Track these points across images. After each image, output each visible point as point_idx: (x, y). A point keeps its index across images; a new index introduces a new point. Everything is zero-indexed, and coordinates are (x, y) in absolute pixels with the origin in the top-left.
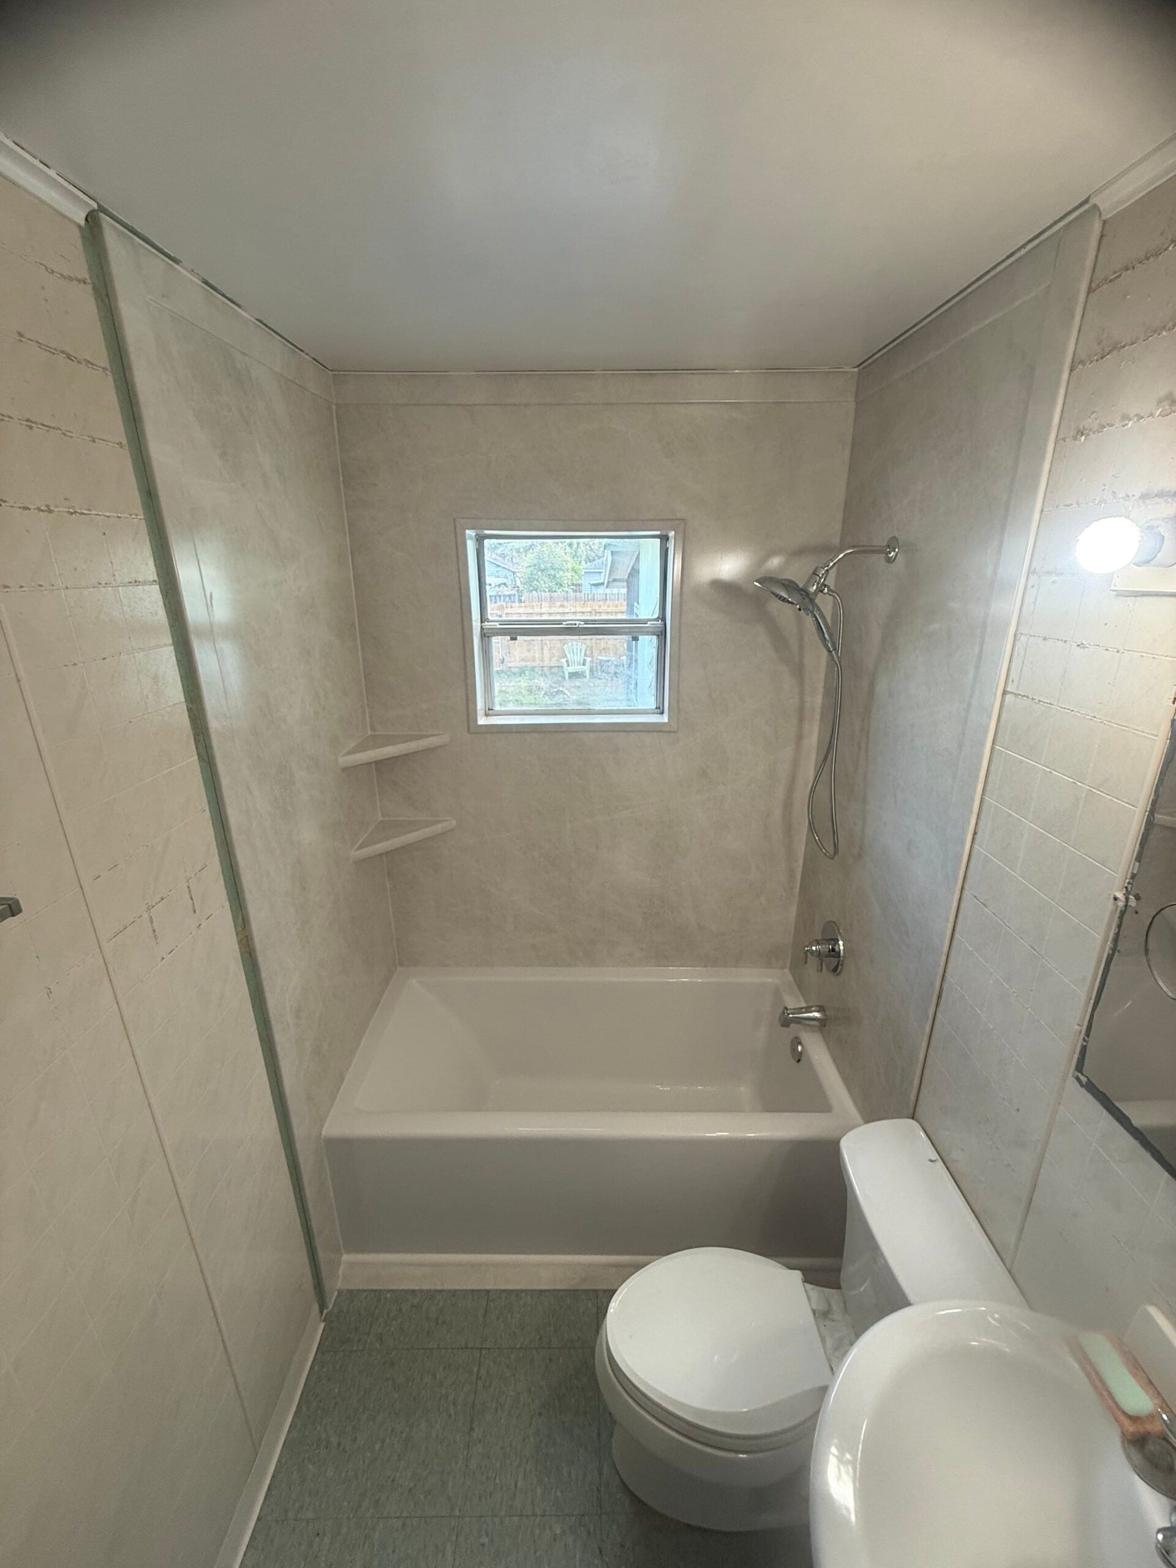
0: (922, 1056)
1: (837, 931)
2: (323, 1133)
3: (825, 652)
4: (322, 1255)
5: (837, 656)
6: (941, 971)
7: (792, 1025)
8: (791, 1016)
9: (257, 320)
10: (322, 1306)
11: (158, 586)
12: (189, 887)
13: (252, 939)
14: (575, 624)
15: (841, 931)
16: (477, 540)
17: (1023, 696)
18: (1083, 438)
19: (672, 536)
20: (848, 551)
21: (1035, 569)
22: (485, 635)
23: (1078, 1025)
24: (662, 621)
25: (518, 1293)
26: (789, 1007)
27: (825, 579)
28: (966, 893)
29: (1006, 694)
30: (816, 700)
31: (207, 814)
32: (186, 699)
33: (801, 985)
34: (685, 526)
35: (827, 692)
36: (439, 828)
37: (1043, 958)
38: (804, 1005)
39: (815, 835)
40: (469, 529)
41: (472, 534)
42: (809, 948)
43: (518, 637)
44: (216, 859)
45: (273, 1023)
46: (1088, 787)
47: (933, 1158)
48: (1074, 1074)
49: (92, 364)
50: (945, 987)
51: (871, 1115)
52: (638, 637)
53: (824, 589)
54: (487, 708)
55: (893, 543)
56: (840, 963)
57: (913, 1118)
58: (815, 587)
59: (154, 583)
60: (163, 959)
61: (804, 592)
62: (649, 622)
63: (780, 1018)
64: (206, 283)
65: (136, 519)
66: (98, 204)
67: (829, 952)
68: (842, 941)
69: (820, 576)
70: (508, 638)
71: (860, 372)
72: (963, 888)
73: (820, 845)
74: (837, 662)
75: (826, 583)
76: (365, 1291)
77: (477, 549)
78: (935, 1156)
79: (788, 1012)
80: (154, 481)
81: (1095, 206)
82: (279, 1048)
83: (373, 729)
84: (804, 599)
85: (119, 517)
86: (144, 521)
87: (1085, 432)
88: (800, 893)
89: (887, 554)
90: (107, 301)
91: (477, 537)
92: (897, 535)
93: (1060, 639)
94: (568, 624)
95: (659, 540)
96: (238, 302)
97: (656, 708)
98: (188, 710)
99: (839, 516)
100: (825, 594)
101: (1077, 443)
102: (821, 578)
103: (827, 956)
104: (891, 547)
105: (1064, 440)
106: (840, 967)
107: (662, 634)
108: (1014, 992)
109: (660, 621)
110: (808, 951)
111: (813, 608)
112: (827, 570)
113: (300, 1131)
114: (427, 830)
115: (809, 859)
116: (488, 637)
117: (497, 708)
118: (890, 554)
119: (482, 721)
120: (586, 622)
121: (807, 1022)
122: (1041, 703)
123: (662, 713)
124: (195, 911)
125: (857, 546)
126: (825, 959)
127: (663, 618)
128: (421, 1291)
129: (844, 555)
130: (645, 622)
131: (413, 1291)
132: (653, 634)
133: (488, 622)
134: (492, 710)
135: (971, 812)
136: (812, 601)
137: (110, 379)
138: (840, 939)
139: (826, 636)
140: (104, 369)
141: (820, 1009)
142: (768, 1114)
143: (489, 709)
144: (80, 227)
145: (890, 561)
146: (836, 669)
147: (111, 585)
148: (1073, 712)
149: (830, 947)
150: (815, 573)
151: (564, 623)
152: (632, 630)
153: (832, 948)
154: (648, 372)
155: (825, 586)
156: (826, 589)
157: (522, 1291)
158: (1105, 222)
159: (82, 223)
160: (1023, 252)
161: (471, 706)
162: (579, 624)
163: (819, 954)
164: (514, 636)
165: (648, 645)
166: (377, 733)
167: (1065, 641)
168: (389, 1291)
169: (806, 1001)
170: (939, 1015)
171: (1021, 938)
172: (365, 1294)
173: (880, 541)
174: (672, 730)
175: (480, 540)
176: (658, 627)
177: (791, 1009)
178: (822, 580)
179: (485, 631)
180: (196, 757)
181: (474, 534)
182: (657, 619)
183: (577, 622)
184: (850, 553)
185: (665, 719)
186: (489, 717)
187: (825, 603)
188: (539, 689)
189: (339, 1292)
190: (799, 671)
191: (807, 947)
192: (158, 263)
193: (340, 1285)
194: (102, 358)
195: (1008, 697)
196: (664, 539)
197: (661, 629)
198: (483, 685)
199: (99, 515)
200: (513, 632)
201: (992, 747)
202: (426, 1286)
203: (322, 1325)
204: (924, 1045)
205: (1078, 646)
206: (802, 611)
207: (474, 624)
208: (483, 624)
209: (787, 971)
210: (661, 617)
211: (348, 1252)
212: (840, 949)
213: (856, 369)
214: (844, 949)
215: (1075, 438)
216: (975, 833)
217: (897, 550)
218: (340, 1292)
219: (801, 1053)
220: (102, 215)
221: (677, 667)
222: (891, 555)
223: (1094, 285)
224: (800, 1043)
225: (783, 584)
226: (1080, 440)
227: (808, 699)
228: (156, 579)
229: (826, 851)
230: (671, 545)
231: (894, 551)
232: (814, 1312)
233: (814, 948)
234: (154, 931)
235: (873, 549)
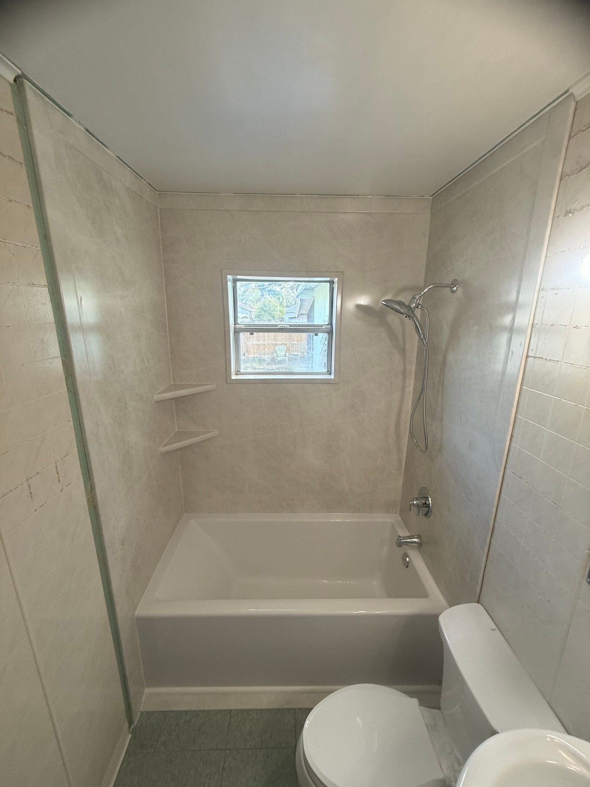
0: (483, 566)
1: (427, 493)
2: (136, 614)
3: (419, 339)
4: (132, 690)
5: (426, 341)
6: (493, 516)
7: (403, 546)
8: (402, 541)
9: (117, 157)
10: (131, 722)
11: (48, 289)
12: (56, 466)
13: (96, 498)
14: (285, 327)
15: (430, 493)
16: (233, 282)
17: (539, 358)
18: (571, 215)
19: (336, 281)
20: (430, 287)
21: (543, 288)
22: (237, 332)
24: (330, 325)
25: (248, 711)
26: (401, 536)
28: (507, 471)
29: (528, 357)
30: (412, 368)
31: (71, 423)
32: (61, 355)
33: (406, 522)
34: (343, 275)
35: (418, 363)
36: (208, 435)
37: (561, 508)
38: (408, 534)
39: (414, 440)
40: (229, 275)
41: (230, 277)
42: (412, 503)
43: (254, 333)
44: (76, 449)
45: (107, 549)
46: (586, 407)
47: (493, 628)
49: (13, 159)
50: (496, 525)
51: (453, 601)
52: (318, 334)
53: (419, 306)
54: (237, 371)
55: (455, 283)
56: (430, 510)
57: (478, 603)
58: (414, 305)
59: (45, 287)
60: (36, 510)
61: (409, 307)
62: (323, 326)
63: (396, 542)
64: (87, 131)
65: (36, 249)
66: (22, 72)
67: (423, 504)
68: (431, 498)
69: (417, 299)
70: (249, 333)
71: (433, 199)
72: (505, 468)
73: (417, 445)
74: (426, 345)
76: (157, 712)
77: (233, 286)
79: (401, 538)
80: (49, 231)
81: (572, 95)
82: (110, 564)
83: (174, 382)
84: (409, 311)
85: (25, 247)
86: (41, 251)
87: (571, 212)
88: (405, 472)
89: (452, 288)
90: (25, 128)
91: (233, 280)
92: (457, 278)
93: (562, 324)
94: (281, 327)
95: (329, 283)
96: (106, 144)
97: (327, 371)
98: (62, 362)
99: (423, 271)
100: (419, 309)
101: (567, 217)
102: (417, 300)
103: (422, 507)
104: (454, 284)
105: (558, 217)
106: (429, 513)
107: (330, 333)
108: (542, 529)
109: (329, 325)
111: (414, 316)
112: (420, 296)
113: (120, 613)
114: (203, 436)
115: (410, 453)
116: (238, 333)
117: (242, 371)
118: (454, 288)
119: (234, 377)
120: (290, 325)
121: (411, 544)
122: (552, 361)
123: (330, 374)
124: (59, 481)
125: (436, 284)
126: (421, 508)
127: (331, 324)
128: (191, 711)
129: (428, 289)
130: (322, 326)
131: (186, 711)
132: (325, 332)
133: (238, 325)
134: (239, 371)
135: (509, 423)
136: (413, 312)
137: (24, 170)
138: (429, 497)
139: (420, 331)
140: (21, 163)
141: (419, 537)
142: (391, 599)
143: (238, 371)
144: (10, 83)
145: (453, 292)
146: (425, 349)
147: (16, 284)
148: (573, 365)
149: (424, 501)
150: (414, 298)
151: (278, 326)
152: (314, 330)
153: (425, 503)
154: (324, 196)
155: (419, 304)
157: (251, 710)
158: (577, 102)
159: (12, 82)
160: (528, 124)
161: (228, 369)
162: (287, 326)
163: (418, 505)
164: (252, 333)
165: (323, 337)
166: (176, 383)
167: (565, 326)
168: (172, 712)
169: (409, 531)
170: (492, 541)
171: (546, 497)
172: (157, 714)
173: (448, 281)
174: (336, 383)
175: (235, 281)
176: (329, 329)
177: (402, 537)
178: (418, 302)
179: (236, 329)
180: (66, 389)
181: (232, 278)
182: (328, 325)
183: (286, 326)
185: (332, 377)
186: (238, 376)
187: (420, 314)
188: (264, 360)
189: (141, 712)
190: (403, 352)
192: (59, 116)
193: (142, 709)
194: (20, 156)
195: (529, 359)
196: (331, 283)
197: (329, 330)
198: (235, 359)
199: (11, 243)
200: (252, 330)
201: (520, 388)
202: (194, 708)
203: (130, 736)
204: (484, 559)
205: (574, 327)
206: (407, 318)
207: (231, 326)
208: (236, 326)
209: (398, 515)
210: (330, 323)
211: (149, 686)
212: (429, 503)
213: (431, 197)
214: (432, 503)
215: (566, 215)
216: (512, 436)
218: (142, 713)
219: (408, 563)
220: (25, 80)
221: (338, 349)
223: (572, 135)
224: (408, 556)
225: (397, 303)
226: (569, 216)
227: (408, 367)
228: (46, 284)
229: (421, 449)
230: (336, 286)
231: (456, 286)
233: (415, 502)
234: (31, 493)
235: (443, 285)
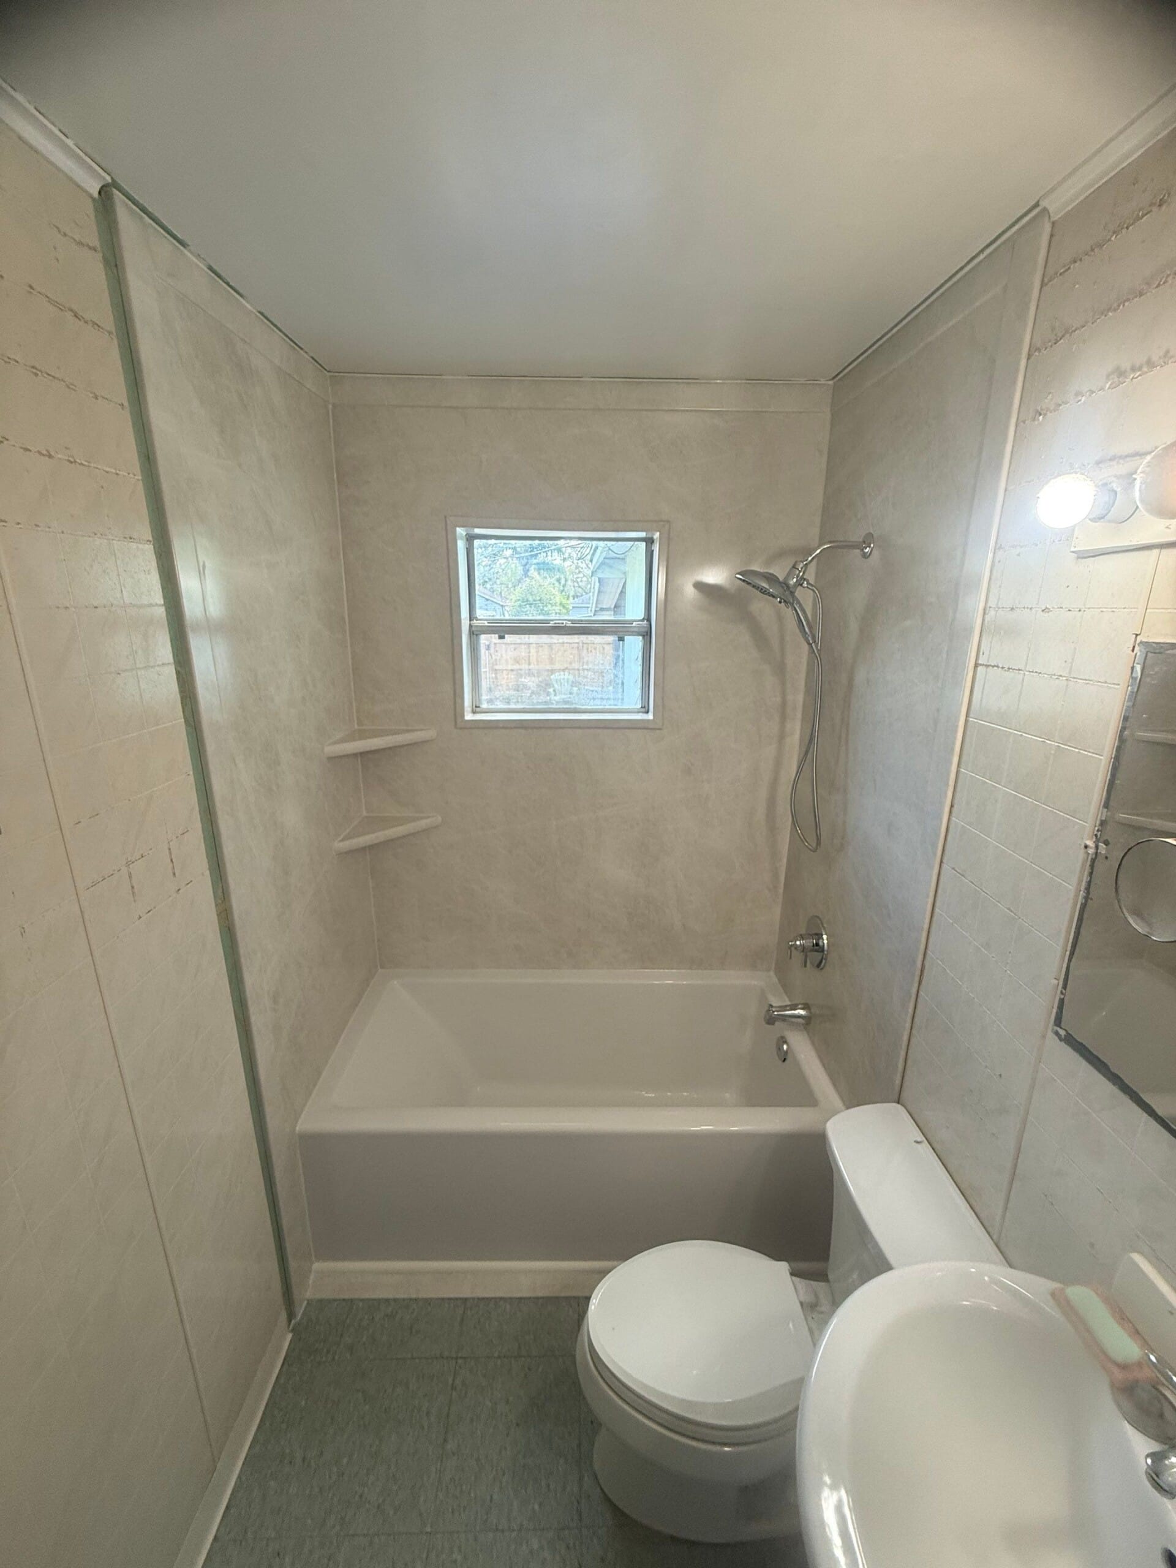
0: (905, 1038)
1: (821, 926)
2: (297, 1128)
3: (806, 647)
4: (293, 1264)
5: (817, 647)
6: (922, 947)
7: (777, 1023)
8: (776, 1013)
9: (260, 312)
10: (291, 1316)
11: (152, 547)
12: (170, 849)
13: (232, 913)
14: (563, 624)
15: (825, 925)
16: (467, 540)
17: (993, 666)
18: (1041, 418)
19: (657, 538)
20: (826, 547)
21: (1001, 545)
22: (474, 633)
23: (1055, 979)
24: (648, 621)
25: (497, 1300)
26: (774, 1005)
27: (804, 573)
28: (944, 866)
29: (977, 667)
30: (798, 698)
31: (192, 779)
32: (174, 661)
33: (786, 987)
34: (670, 526)
35: (808, 691)
36: (423, 824)
37: (1020, 918)
38: (789, 1003)
39: (798, 829)
40: (459, 527)
41: (462, 532)
42: (793, 943)
43: (506, 636)
44: (199, 825)
45: (250, 1003)
46: (1056, 744)
47: (919, 1140)
48: (1053, 1029)
49: (99, 326)
50: (927, 964)
51: (854, 1098)
52: (624, 637)
53: (803, 583)
54: (474, 706)
55: (868, 539)
56: (824, 956)
57: (898, 1103)
58: (795, 580)
59: (148, 543)
60: (140, 917)
61: (785, 585)
62: (634, 623)
63: (765, 1016)
64: (210, 268)
65: (134, 478)
66: (112, 178)
67: (813, 946)
68: (826, 934)
69: (800, 569)
70: (497, 636)
71: (835, 383)
72: (941, 862)
73: (802, 837)
74: (817, 655)
75: (805, 577)
76: (335, 1300)
77: (467, 549)
78: (921, 1138)
79: (774, 1010)
80: (153, 445)
81: (1045, 209)
82: (255, 1030)
83: (360, 723)
84: (785, 591)
85: (117, 474)
86: (141, 482)
87: (1042, 412)
88: (784, 893)
89: (863, 550)
90: (115, 271)
91: (467, 536)
92: (872, 532)
93: (1026, 607)
94: (555, 623)
95: (644, 543)
96: (241, 291)
97: (642, 707)
98: (176, 672)
99: (817, 520)
100: (804, 587)
101: (1036, 423)
102: (800, 572)
103: (812, 950)
104: (866, 542)
105: (1024, 422)
106: (824, 961)
107: (647, 635)
108: (993, 957)
109: (645, 621)
110: (792, 945)
111: (793, 600)
112: (806, 564)
113: (273, 1123)
114: (413, 824)
115: (794, 859)
116: (477, 635)
117: (484, 706)
118: (866, 549)
119: (469, 716)
120: (573, 622)
121: (794, 1020)
122: (1011, 670)
123: (647, 712)
124: (174, 874)
125: (834, 542)
126: (809, 954)
127: (648, 618)
128: (395, 1300)
129: (821, 551)
130: (631, 622)
131: (387, 1300)
132: (639, 634)
133: (477, 620)
134: (479, 707)
135: (947, 785)
136: (792, 593)
137: (115, 342)
138: (824, 933)
139: (807, 629)
140: (110, 333)
141: (806, 1007)
142: (752, 1109)
143: (476, 707)
144: (93, 199)
145: (865, 556)
146: (816, 661)
147: (106, 537)
148: (1040, 675)
149: (814, 941)
150: (794, 567)
151: (551, 622)
152: (619, 630)
153: (816, 943)
154: (633, 379)
155: (805, 579)
156: (805, 583)
157: (501, 1299)
158: (1053, 223)
159: (96, 195)
160: (982, 257)
161: (458, 701)
162: (566, 623)
163: (803, 948)
164: (502, 634)
165: (635, 644)
166: (364, 727)
167: (1031, 609)
168: (362, 1300)
169: (790, 1001)
170: (921, 993)
171: (999, 902)
172: (336, 1303)
173: (857, 536)
174: (657, 727)
175: (470, 539)
176: (644, 627)
177: (776, 1007)
178: (801, 574)
179: (473, 629)
180: (183, 720)
181: (464, 534)
182: (643, 620)
183: (564, 622)
184: (827, 548)
185: (650, 716)
186: (475, 715)
187: (806, 597)
188: (526, 687)
189: (308, 1300)
190: (780, 670)
191: (791, 942)
192: (165, 247)
193: (309, 1294)
194: (108, 321)
195: (980, 668)
196: (649, 541)
197: (645, 630)
198: (470, 682)
199: (97, 468)
200: (502, 630)
201: (966, 720)
202: (401, 1295)
203: (290, 1336)
204: (908, 1025)
205: (1043, 611)
206: (783, 604)
207: (463, 622)
208: (472, 622)
209: (772, 973)
210: (646, 618)
211: (320, 1257)
212: (824, 943)
213: (831, 382)
214: (828, 943)
215: (1034, 419)
216: (952, 806)
217: (872, 545)
218: (310, 1302)
219: (786, 1052)
220: (114, 190)
221: (662, 664)
222: (866, 551)
223: (1046, 280)
224: (785, 1042)
225: (765, 577)
226: (1039, 420)
227: (790, 697)
228: (151, 539)
229: (809, 844)
230: (656, 548)
231: (870, 547)
232: (802, 1304)
233: (798, 943)
234: (133, 887)
235: (850, 544)
